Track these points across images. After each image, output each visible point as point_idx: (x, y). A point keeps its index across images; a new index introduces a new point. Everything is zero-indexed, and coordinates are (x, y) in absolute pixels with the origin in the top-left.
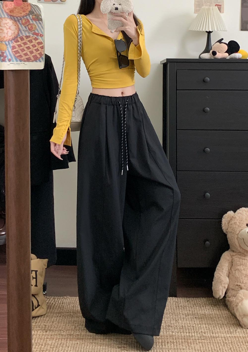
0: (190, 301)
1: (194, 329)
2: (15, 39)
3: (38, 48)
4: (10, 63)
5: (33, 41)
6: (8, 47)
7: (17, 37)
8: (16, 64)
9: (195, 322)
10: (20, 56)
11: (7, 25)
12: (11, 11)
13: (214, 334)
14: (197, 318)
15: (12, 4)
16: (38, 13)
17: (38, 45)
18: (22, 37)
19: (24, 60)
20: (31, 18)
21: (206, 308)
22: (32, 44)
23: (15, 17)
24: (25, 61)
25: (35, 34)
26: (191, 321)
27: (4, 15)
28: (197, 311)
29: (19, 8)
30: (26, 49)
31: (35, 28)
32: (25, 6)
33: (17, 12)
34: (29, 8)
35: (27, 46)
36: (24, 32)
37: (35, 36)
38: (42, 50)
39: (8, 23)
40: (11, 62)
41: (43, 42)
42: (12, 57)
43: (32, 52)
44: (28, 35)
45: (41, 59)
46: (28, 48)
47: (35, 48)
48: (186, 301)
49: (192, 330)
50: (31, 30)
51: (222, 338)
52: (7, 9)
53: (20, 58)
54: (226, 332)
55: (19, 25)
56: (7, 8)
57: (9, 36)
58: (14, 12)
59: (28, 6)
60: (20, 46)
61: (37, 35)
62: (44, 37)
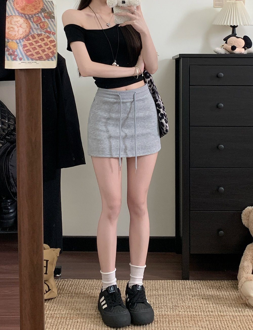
2: (26, 37)
3: (51, 47)
4: (21, 62)
5: (45, 39)
6: (19, 46)
7: (28, 35)
8: (27, 63)
10: (32, 55)
11: (18, 23)
12: (23, 9)
14: (204, 298)
15: (23, 1)
16: (50, 11)
17: (50, 43)
18: (34, 36)
20: (43, 15)
22: (44, 42)
23: (26, 15)
24: (36, 60)
25: (47, 32)
27: (15, 13)
28: (204, 292)
29: (31, 5)
31: (47, 26)
32: (37, 4)
33: (29, 10)
34: (41, 5)
36: (36, 30)
37: (47, 34)
38: (54, 48)
39: (19, 21)
40: (22, 61)
41: (55, 41)
42: (23, 56)
43: (44, 51)
44: (40, 33)
45: (53, 58)
46: (40, 46)
47: (47, 46)
50: (42, 28)
52: (18, 7)
53: (31, 57)
55: (31, 23)
56: (18, 5)
57: (20, 34)
58: (26, 9)
59: (39, 4)
60: (31, 44)
61: (49, 34)
62: (56, 36)
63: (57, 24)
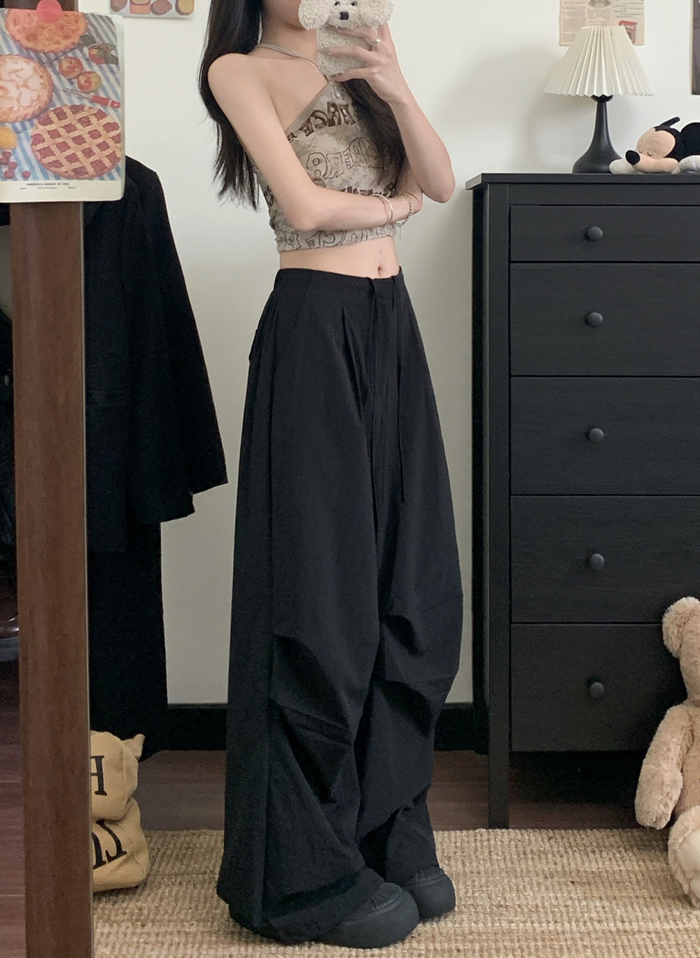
0: (556, 839)
1: (568, 912)
2: (41, 116)
3: (107, 141)
4: (28, 185)
5: (93, 120)
6: (20, 139)
7: (46, 110)
8: (43, 186)
9: (570, 893)
10: (57, 164)
11: (18, 76)
12: (32, 37)
13: (627, 924)
14: (578, 883)
15: (32, 15)
16: (107, 41)
17: (107, 132)
18: (62, 110)
19: (66, 175)
20: (88, 56)
21: (601, 857)
22: (89, 128)
23: (42, 55)
24: (69, 178)
25: (96, 100)
26: (559, 892)
27: (9, 48)
28: (576, 865)
29: (53, 27)
30: (71, 143)
31: (96, 83)
32: (69, 23)
33: (47, 40)
34: (82, 26)
35: (77, 135)
36: (67, 95)
37: (99, 107)
38: (118, 145)
39: (22, 69)
40: (30, 181)
41: (120, 125)
42: (32, 166)
43: (88, 153)
45: (114, 171)
46: (79, 140)
47: (98, 139)
48: (546, 840)
49: (565, 915)
50: (88, 91)
51: (649, 933)
52: (18, 30)
53: (54, 169)
54: (659, 918)
55: (53, 76)
56: (18, 27)
57: (23, 107)
58: (39, 37)
59: (77, 22)
60: (55, 134)
61: (102, 106)
62: (123, 110)
63: (123, 78)
